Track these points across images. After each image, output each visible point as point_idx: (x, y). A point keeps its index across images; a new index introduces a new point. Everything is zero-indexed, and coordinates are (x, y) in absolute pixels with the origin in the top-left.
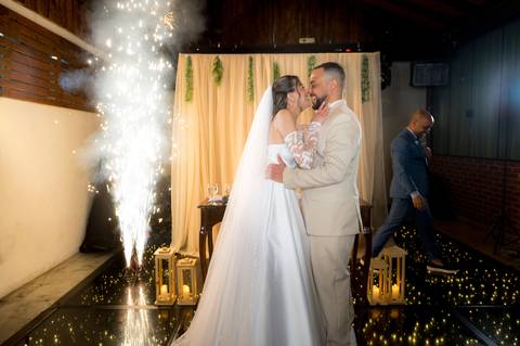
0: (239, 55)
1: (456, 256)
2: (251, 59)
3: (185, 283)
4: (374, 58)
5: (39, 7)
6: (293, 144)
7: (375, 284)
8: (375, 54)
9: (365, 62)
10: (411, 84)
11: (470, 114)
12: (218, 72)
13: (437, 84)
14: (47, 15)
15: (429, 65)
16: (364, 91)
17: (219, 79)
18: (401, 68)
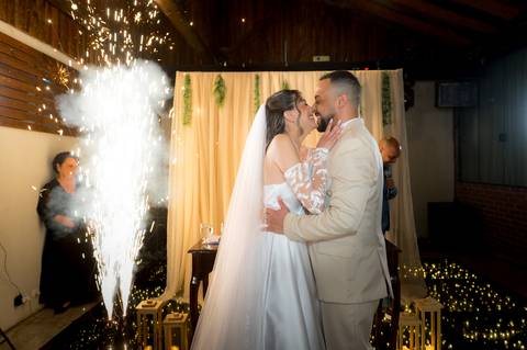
0: (244, 74)
1: (497, 302)
2: (257, 78)
3: (174, 344)
4: (396, 75)
5: (17, 19)
6: (298, 181)
7: (404, 344)
8: (397, 71)
9: (386, 81)
10: (436, 105)
11: (503, 138)
12: (220, 92)
13: (464, 105)
14: (26, 30)
15: (456, 84)
16: (385, 112)
17: (221, 99)
18: (424, 88)
